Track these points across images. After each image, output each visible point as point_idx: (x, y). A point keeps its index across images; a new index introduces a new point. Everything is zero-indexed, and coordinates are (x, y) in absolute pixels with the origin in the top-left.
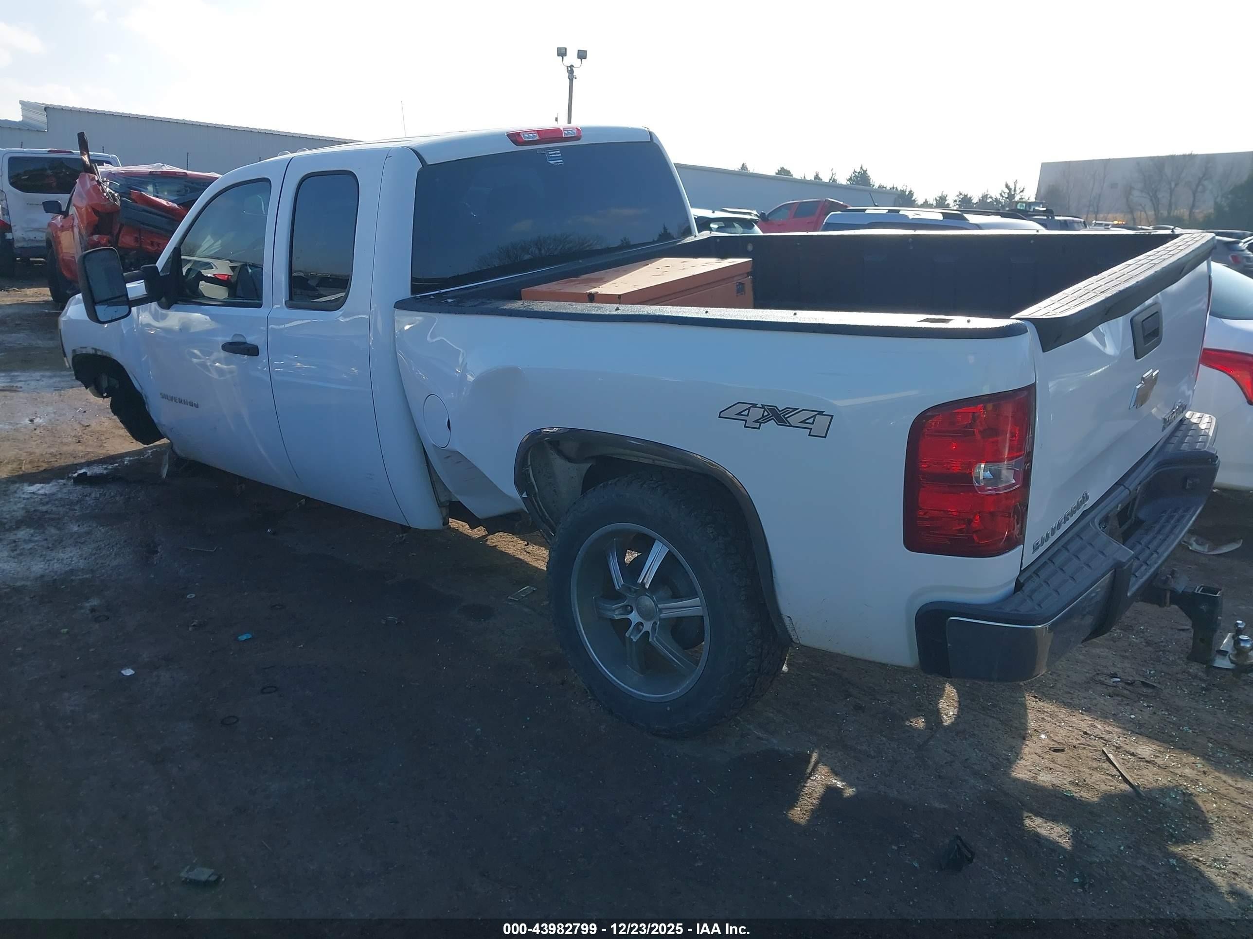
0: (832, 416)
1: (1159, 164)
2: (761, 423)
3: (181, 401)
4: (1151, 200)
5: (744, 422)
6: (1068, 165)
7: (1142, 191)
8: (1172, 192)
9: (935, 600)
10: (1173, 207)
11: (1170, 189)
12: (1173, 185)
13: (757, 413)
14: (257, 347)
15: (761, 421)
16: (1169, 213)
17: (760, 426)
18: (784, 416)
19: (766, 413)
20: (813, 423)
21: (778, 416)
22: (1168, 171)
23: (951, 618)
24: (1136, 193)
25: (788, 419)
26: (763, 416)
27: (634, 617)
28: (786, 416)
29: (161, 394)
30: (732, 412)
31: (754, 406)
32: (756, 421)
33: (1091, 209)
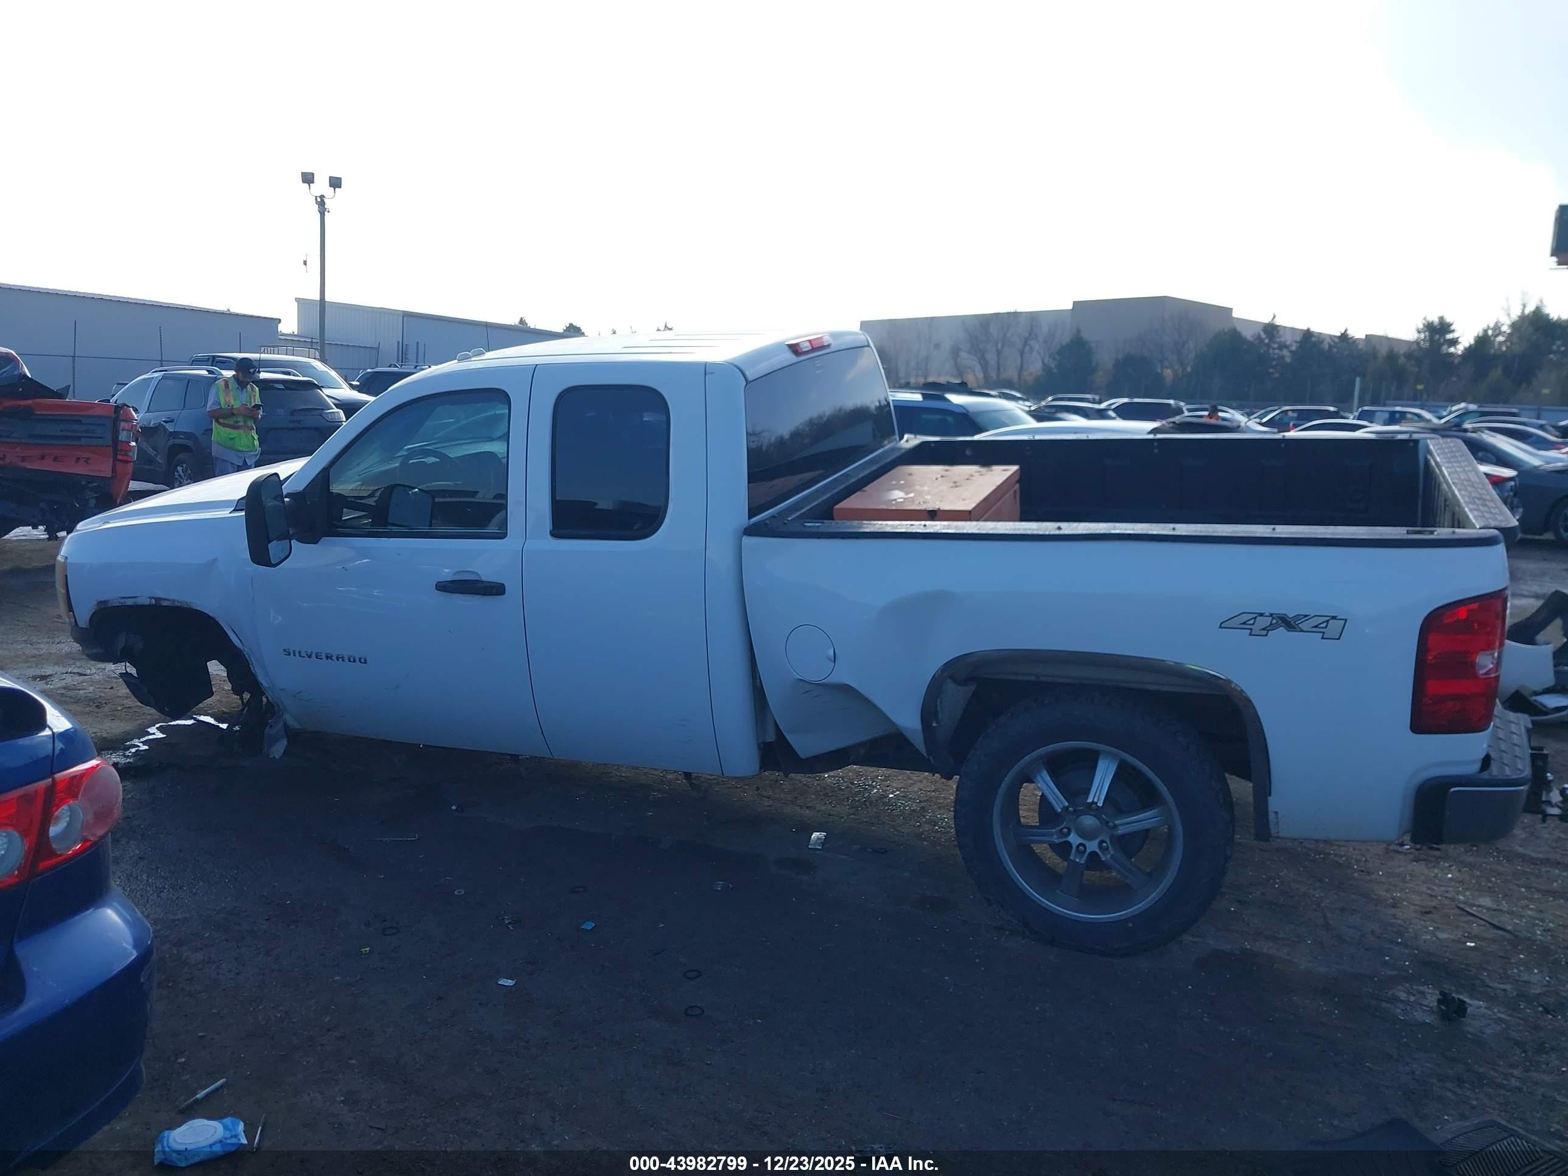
0: (1346, 620)
1: (985, 322)
2: (1268, 630)
3: (327, 658)
4: (980, 363)
5: (1249, 631)
6: (893, 323)
7: (970, 353)
8: (999, 353)
9: (1437, 775)
10: (1002, 369)
11: (997, 350)
12: (1000, 346)
13: (1265, 622)
14: (503, 584)
15: (1271, 627)
16: (998, 376)
17: (1267, 633)
18: (1295, 622)
19: (1274, 621)
20: (1326, 627)
21: (1288, 623)
22: (994, 330)
23: (1452, 790)
24: (963, 354)
25: (1300, 625)
26: (1271, 624)
27: (1074, 839)
28: (1297, 623)
29: (284, 650)
30: (1235, 622)
31: (1261, 615)
32: (1264, 629)
33: (920, 372)
